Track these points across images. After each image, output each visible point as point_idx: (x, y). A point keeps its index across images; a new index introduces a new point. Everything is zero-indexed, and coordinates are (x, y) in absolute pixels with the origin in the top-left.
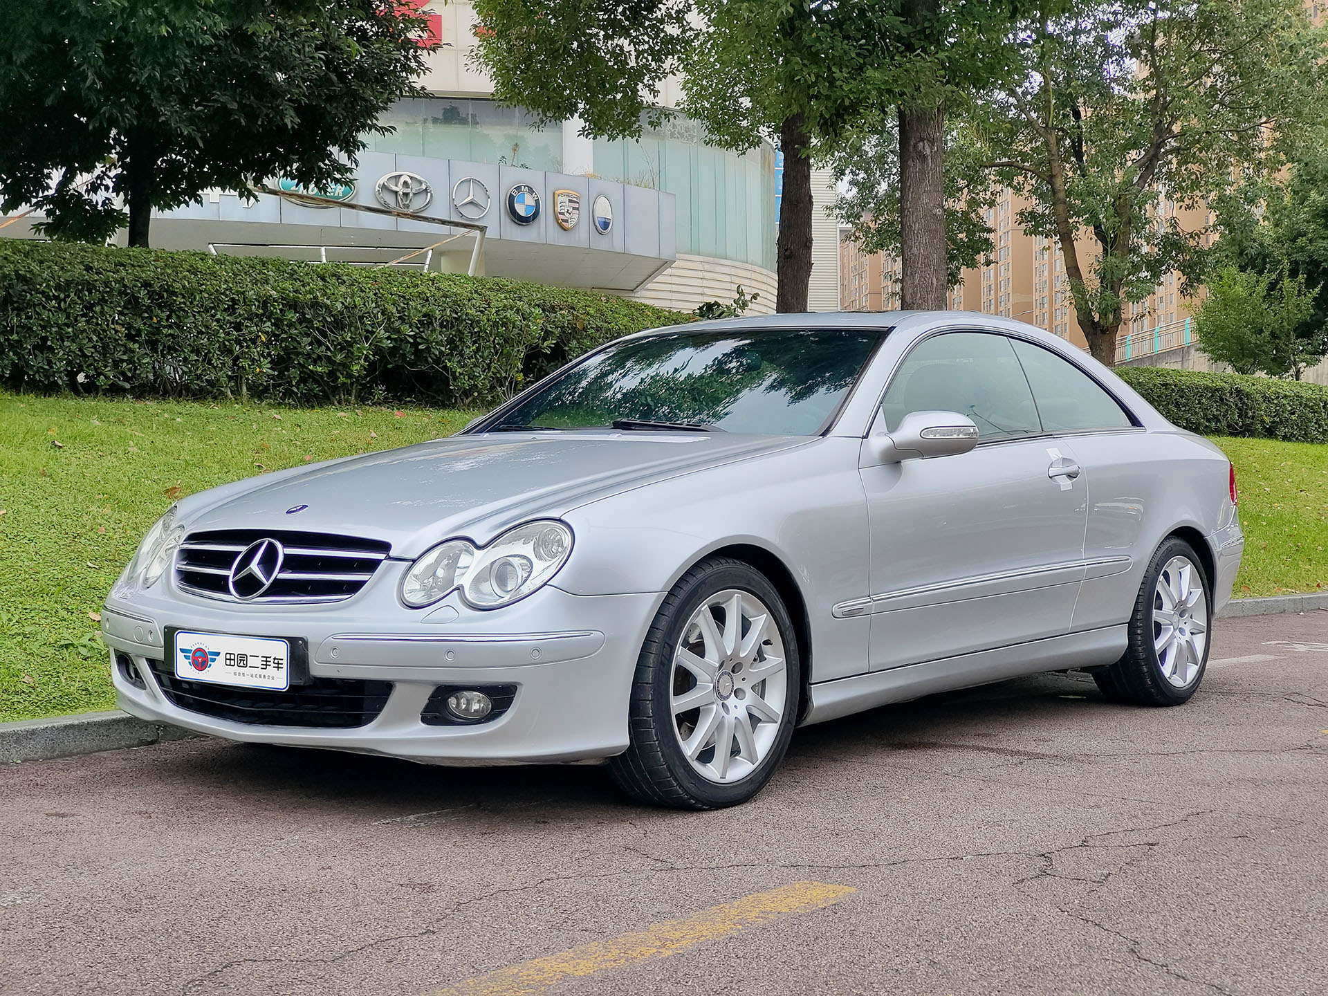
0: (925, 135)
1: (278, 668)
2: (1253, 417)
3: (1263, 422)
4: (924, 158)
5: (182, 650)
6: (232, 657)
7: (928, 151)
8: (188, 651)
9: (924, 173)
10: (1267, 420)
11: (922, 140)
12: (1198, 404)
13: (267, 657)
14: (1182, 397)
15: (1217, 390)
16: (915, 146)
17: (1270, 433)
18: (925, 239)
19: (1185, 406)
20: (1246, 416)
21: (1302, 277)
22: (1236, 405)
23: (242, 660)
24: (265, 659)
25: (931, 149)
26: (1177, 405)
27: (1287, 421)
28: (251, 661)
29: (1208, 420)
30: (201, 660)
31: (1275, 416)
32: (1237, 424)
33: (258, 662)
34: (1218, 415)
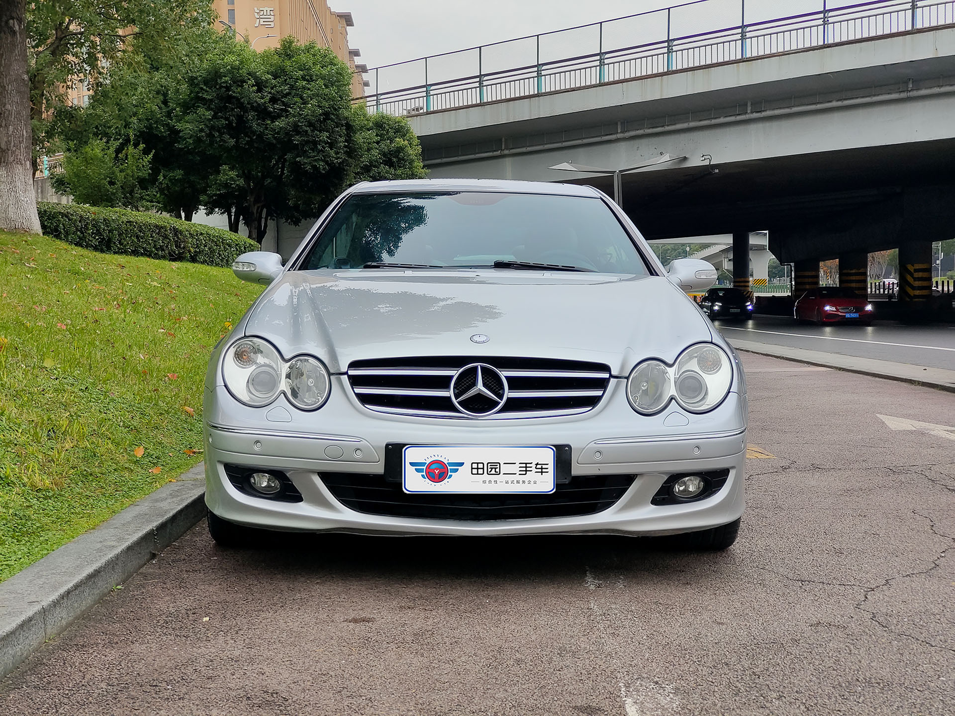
0: (14, 15)
1: (542, 472)
2: (184, 248)
3: (189, 251)
4: (14, 33)
5: (412, 464)
6: (480, 466)
7: (17, 28)
8: (422, 464)
9: (14, 45)
10: (192, 250)
11: (13, 18)
12: (151, 237)
13: (526, 464)
14: (141, 232)
15: (162, 227)
16: (7, 22)
17: (193, 260)
18: (17, 99)
19: (142, 238)
20: (180, 247)
21: (142, 146)
22: (174, 239)
23: (494, 468)
24: (524, 465)
25: (20, 27)
26: (137, 237)
27: (203, 251)
28: (504, 469)
29: (157, 249)
30: (438, 471)
31: (196, 248)
32: (175, 253)
33: (516, 469)
34: (163, 246)
